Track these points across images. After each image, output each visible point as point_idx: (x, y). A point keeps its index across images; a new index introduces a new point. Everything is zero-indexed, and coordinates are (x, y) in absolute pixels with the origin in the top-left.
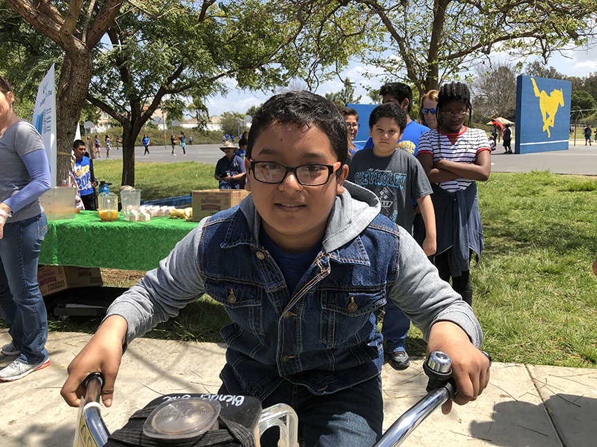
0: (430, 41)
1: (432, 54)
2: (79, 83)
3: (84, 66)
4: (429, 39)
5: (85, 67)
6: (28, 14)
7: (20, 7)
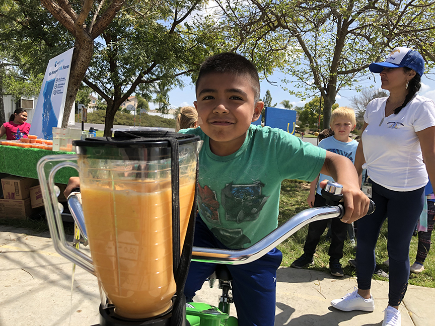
0: (332, 60)
1: (333, 69)
2: (82, 61)
3: (87, 49)
4: (332, 59)
5: (88, 51)
6: (53, 10)
7: (48, 4)
